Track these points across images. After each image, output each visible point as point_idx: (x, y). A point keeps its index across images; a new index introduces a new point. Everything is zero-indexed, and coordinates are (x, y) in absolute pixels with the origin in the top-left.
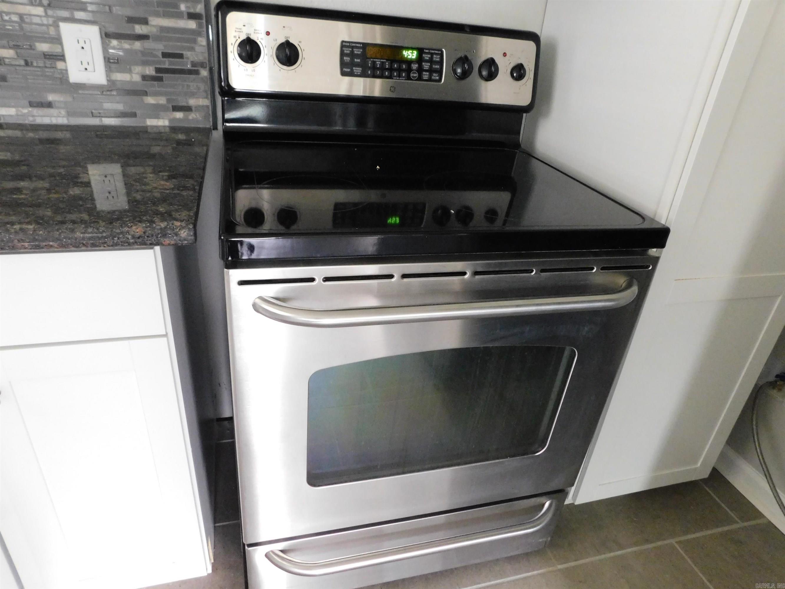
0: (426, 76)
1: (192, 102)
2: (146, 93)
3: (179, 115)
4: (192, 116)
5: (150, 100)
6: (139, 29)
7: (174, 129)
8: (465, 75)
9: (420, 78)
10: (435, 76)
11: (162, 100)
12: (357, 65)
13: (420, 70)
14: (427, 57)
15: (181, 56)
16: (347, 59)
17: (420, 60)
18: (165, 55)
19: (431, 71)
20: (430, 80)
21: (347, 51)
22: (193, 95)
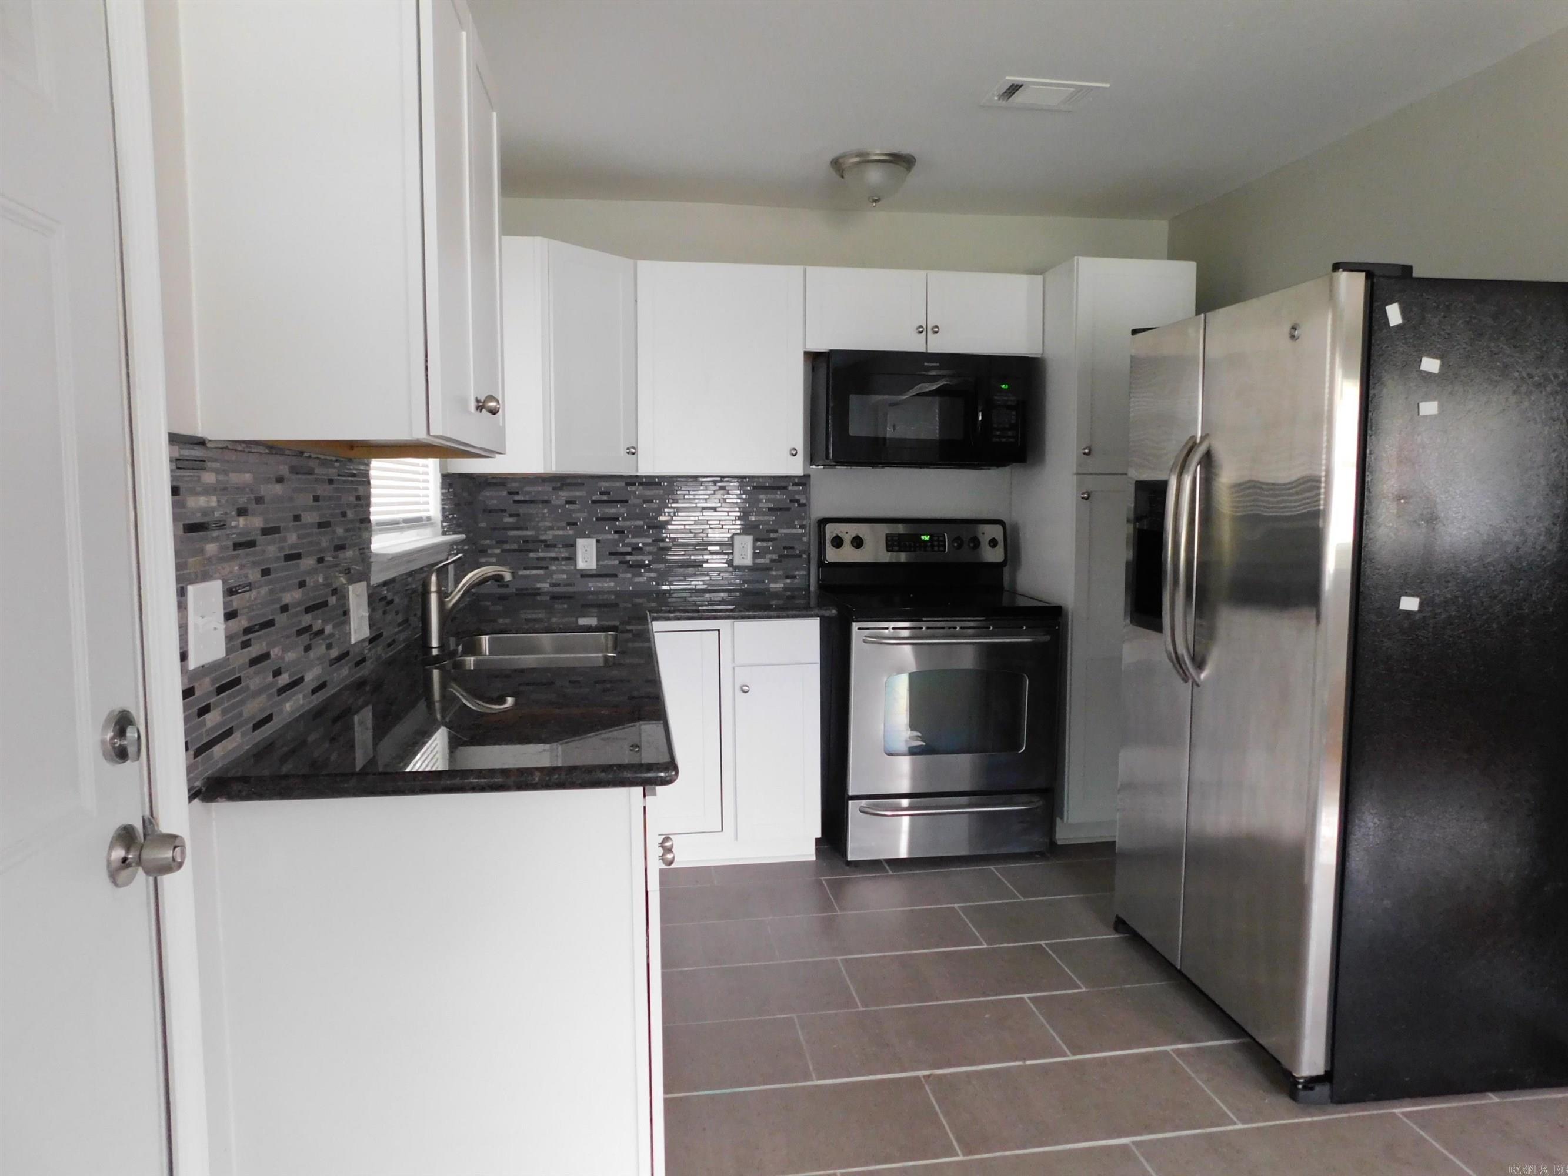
0: (936, 549)
1: (797, 573)
2: (771, 569)
3: (788, 581)
4: (796, 581)
5: (774, 573)
6: (772, 535)
7: (785, 589)
8: (959, 547)
9: (933, 550)
10: (942, 549)
11: (780, 573)
12: (895, 546)
13: (933, 546)
14: (936, 538)
15: (792, 548)
16: (889, 543)
17: (931, 540)
18: (785, 548)
19: (939, 546)
20: (939, 551)
21: (889, 538)
22: (797, 569)
